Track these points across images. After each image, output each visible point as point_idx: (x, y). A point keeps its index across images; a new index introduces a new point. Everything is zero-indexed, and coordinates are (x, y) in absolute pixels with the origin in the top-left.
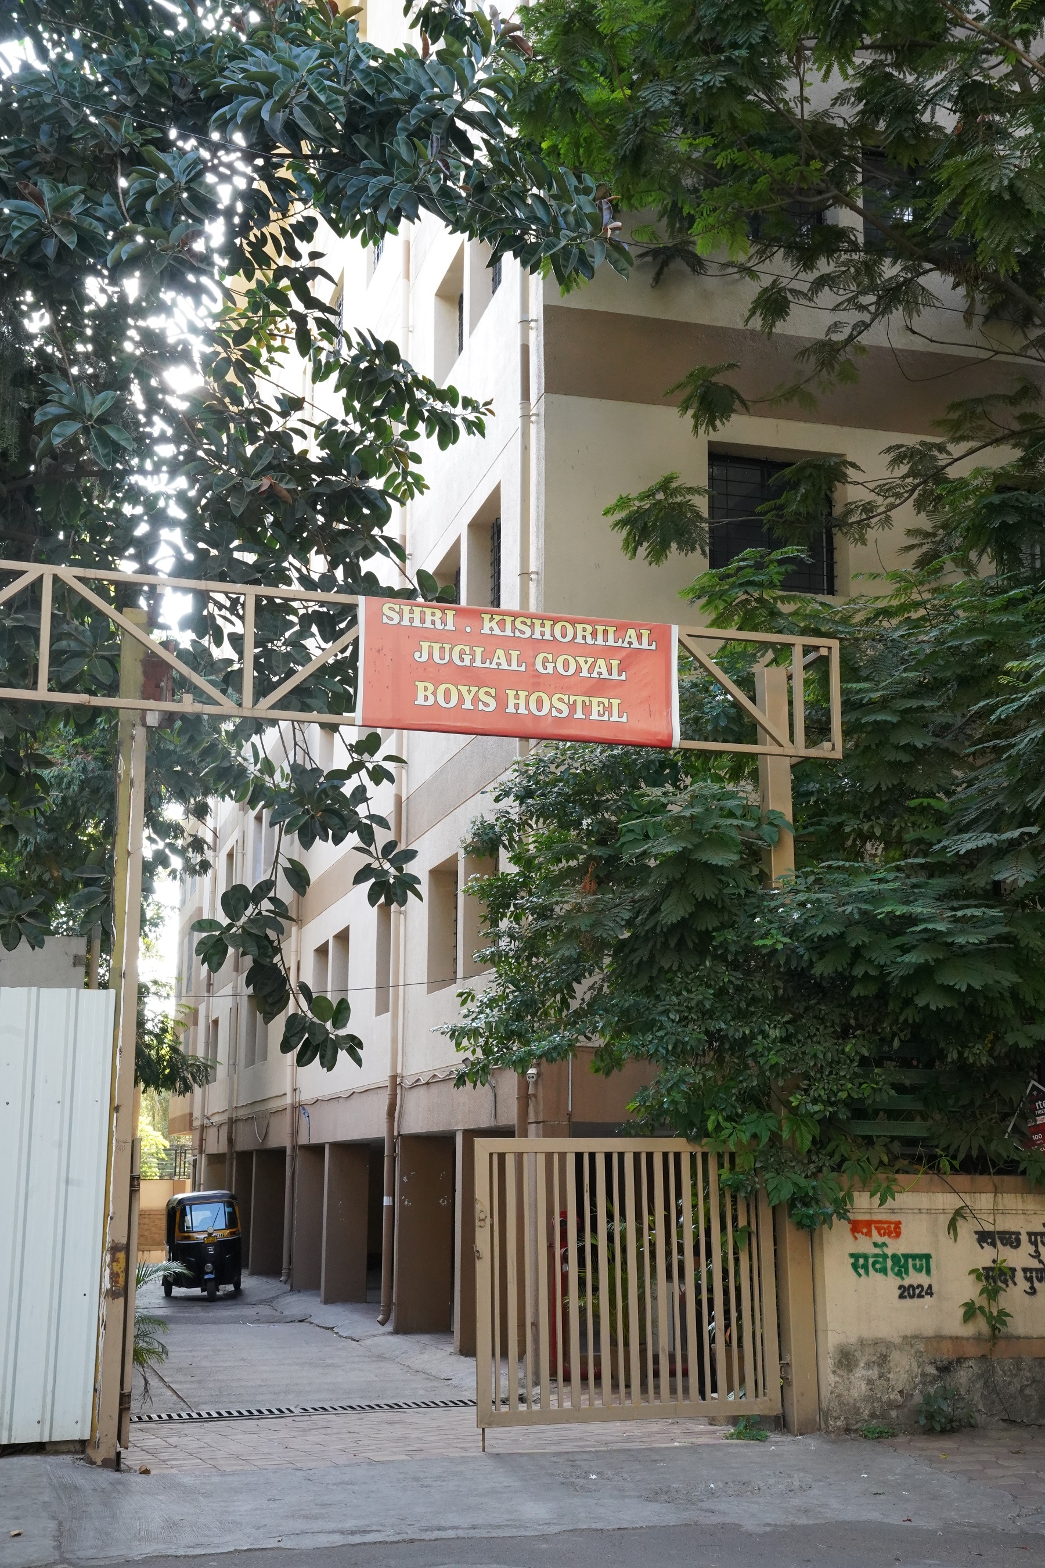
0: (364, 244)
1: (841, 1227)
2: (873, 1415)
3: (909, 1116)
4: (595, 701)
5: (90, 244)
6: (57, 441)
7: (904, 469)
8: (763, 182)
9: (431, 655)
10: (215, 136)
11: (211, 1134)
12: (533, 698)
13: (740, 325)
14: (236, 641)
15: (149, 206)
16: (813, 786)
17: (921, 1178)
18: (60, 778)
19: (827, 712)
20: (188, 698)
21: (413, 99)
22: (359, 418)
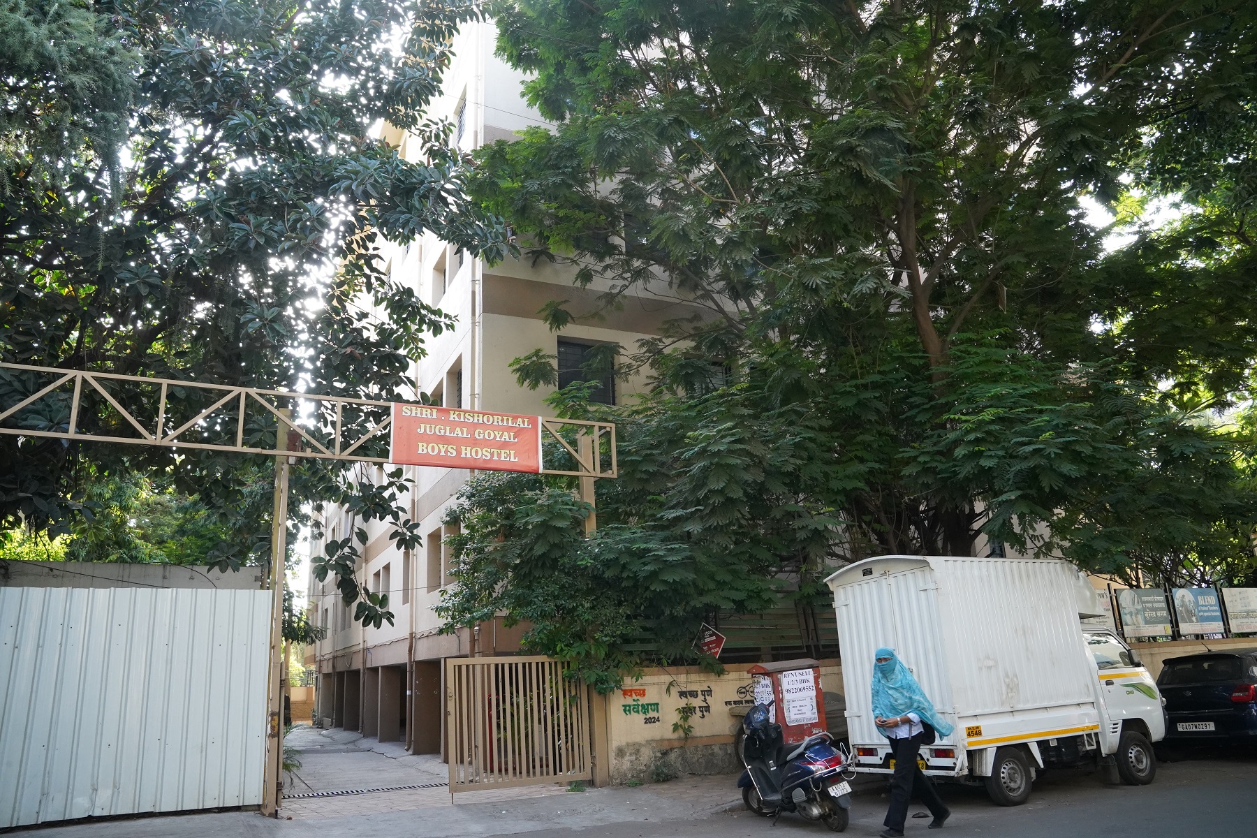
0: (400, 245)
1: (618, 693)
2: (633, 776)
3: (649, 641)
4: (503, 451)
5: (270, 242)
6: (250, 330)
7: (645, 349)
8: (579, 224)
9: (425, 430)
10: (332, 198)
11: (325, 664)
12: (474, 450)
13: (571, 285)
14: (333, 424)
15: (298, 226)
16: (604, 491)
17: (654, 669)
18: (251, 493)
19: (610, 457)
20: (309, 450)
21: (422, 183)
22: (396, 322)
